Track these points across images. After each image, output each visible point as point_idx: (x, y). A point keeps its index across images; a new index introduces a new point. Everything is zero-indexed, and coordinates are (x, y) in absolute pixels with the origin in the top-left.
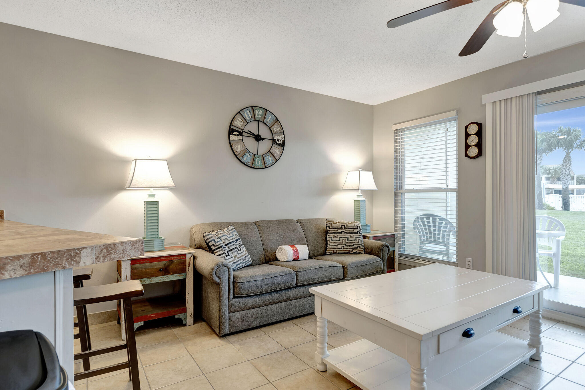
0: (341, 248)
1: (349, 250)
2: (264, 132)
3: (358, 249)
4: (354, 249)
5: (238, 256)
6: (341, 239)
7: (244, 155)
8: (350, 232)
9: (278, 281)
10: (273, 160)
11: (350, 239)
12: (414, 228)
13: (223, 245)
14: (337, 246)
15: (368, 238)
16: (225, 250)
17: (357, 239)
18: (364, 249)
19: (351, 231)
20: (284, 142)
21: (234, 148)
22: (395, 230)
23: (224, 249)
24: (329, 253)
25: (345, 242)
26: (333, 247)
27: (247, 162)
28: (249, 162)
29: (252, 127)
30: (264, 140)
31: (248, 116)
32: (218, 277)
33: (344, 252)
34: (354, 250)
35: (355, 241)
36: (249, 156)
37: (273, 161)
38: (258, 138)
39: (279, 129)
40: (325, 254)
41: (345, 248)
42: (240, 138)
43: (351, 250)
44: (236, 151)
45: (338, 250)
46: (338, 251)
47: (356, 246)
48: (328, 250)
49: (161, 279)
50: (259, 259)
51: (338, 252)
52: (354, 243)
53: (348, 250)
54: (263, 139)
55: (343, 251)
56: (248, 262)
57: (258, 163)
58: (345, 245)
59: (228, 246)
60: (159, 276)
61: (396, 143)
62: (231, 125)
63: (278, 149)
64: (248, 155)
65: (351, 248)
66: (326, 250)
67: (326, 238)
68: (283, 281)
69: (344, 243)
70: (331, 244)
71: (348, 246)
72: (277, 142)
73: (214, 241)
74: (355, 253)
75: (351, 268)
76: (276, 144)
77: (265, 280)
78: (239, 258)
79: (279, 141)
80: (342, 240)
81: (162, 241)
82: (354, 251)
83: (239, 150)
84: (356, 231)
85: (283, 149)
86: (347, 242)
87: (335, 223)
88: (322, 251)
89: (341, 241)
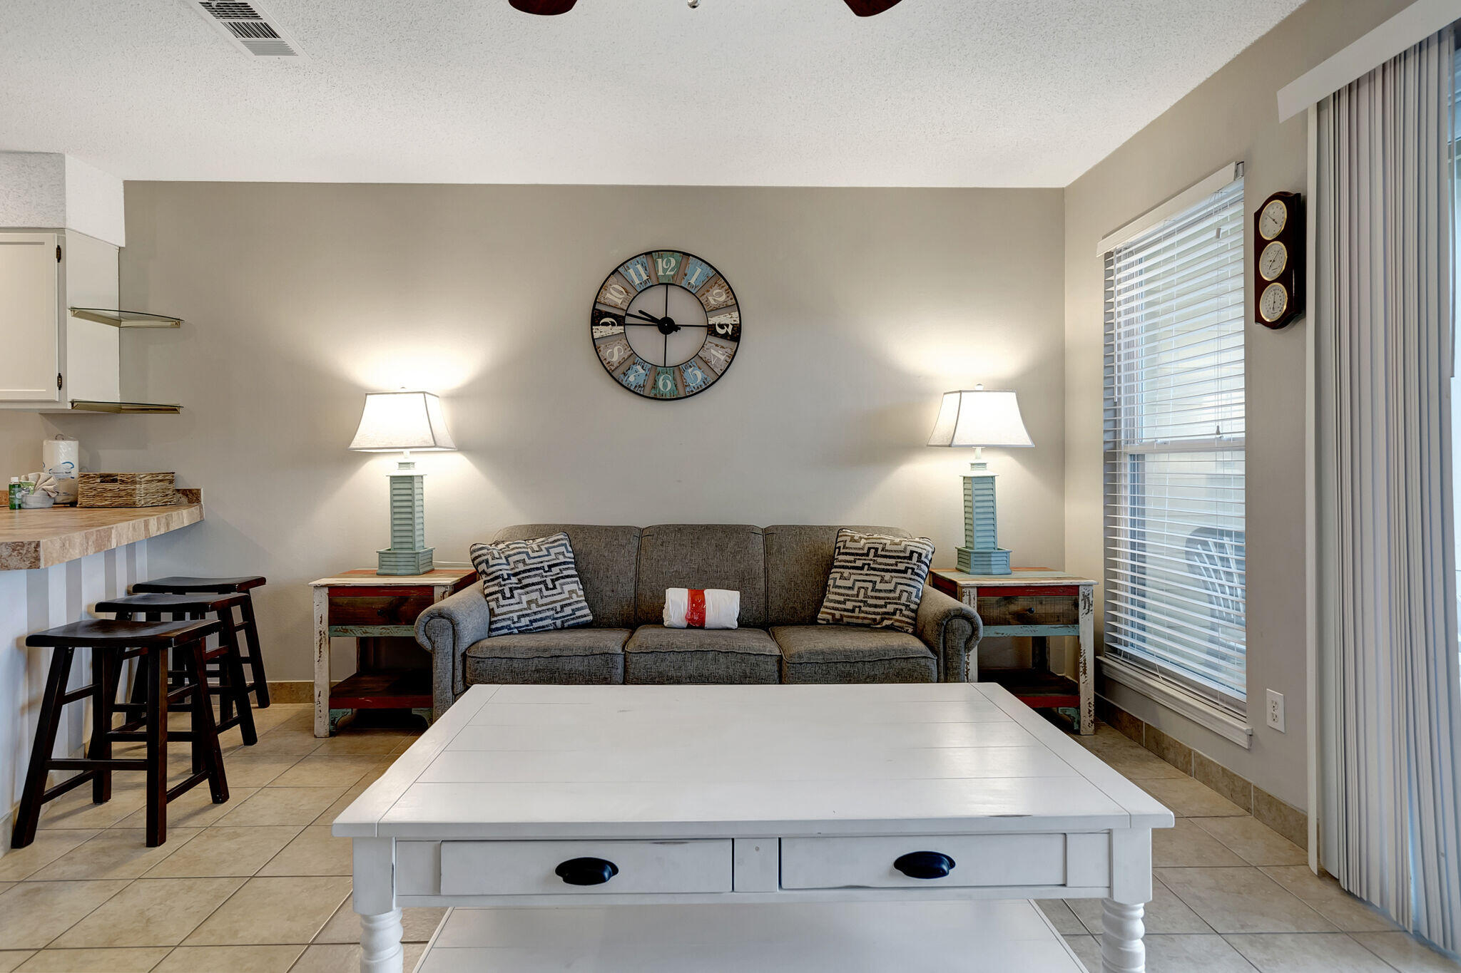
0: (854, 610)
1: (873, 616)
2: (682, 308)
3: (897, 617)
4: (887, 616)
5: (541, 602)
6: (858, 584)
7: (629, 369)
8: (886, 567)
10: (706, 377)
11: (879, 586)
13: (505, 573)
14: (844, 602)
16: (504, 585)
17: (899, 588)
18: (915, 619)
19: (888, 565)
20: (738, 329)
21: (606, 353)
23: (503, 583)
24: (824, 620)
25: (866, 596)
26: (834, 604)
27: (636, 387)
28: (642, 385)
29: (653, 304)
30: (680, 329)
31: (639, 275)
32: (429, 638)
33: (860, 621)
34: (887, 619)
35: (892, 595)
36: (641, 371)
37: (706, 379)
38: (667, 326)
39: (723, 298)
40: (812, 622)
41: (863, 612)
42: (618, 329)
43: (878, 617)
44: (609, 362)
45: (846, 613)
46: (846, 616)
47: (890, 608)
48: (823, 613)
51: (845, 620)
52: (888, 598)
53: (870, 616)
54: (677, 328)
55: (858, 618)
56: (573, 619)
57: (665, 385)
58: (865, 602)
59: (519, 577)
62: (596, 301)
63: (722, 347)
64: (639, 368)
65: (878, 614)
66: (817, 610)
67: (826, 579)
68: (581, 669)
69: (862, 596)
71: (870, 606)
72: (719, 329)
73: (487, 562)
74: (887, 628)
75: (801, 664)
76: (716, 334)
78: (543, 605)
79: (724, 328)
80: (859, 588)
81: (414, 556)
82: (885, 623)
83: (615, 359)
84: (902, 567)
85: (737, 347)
86: (870, 593)
87: (856, 541)
88: (809, 612)
89: (855, 592)
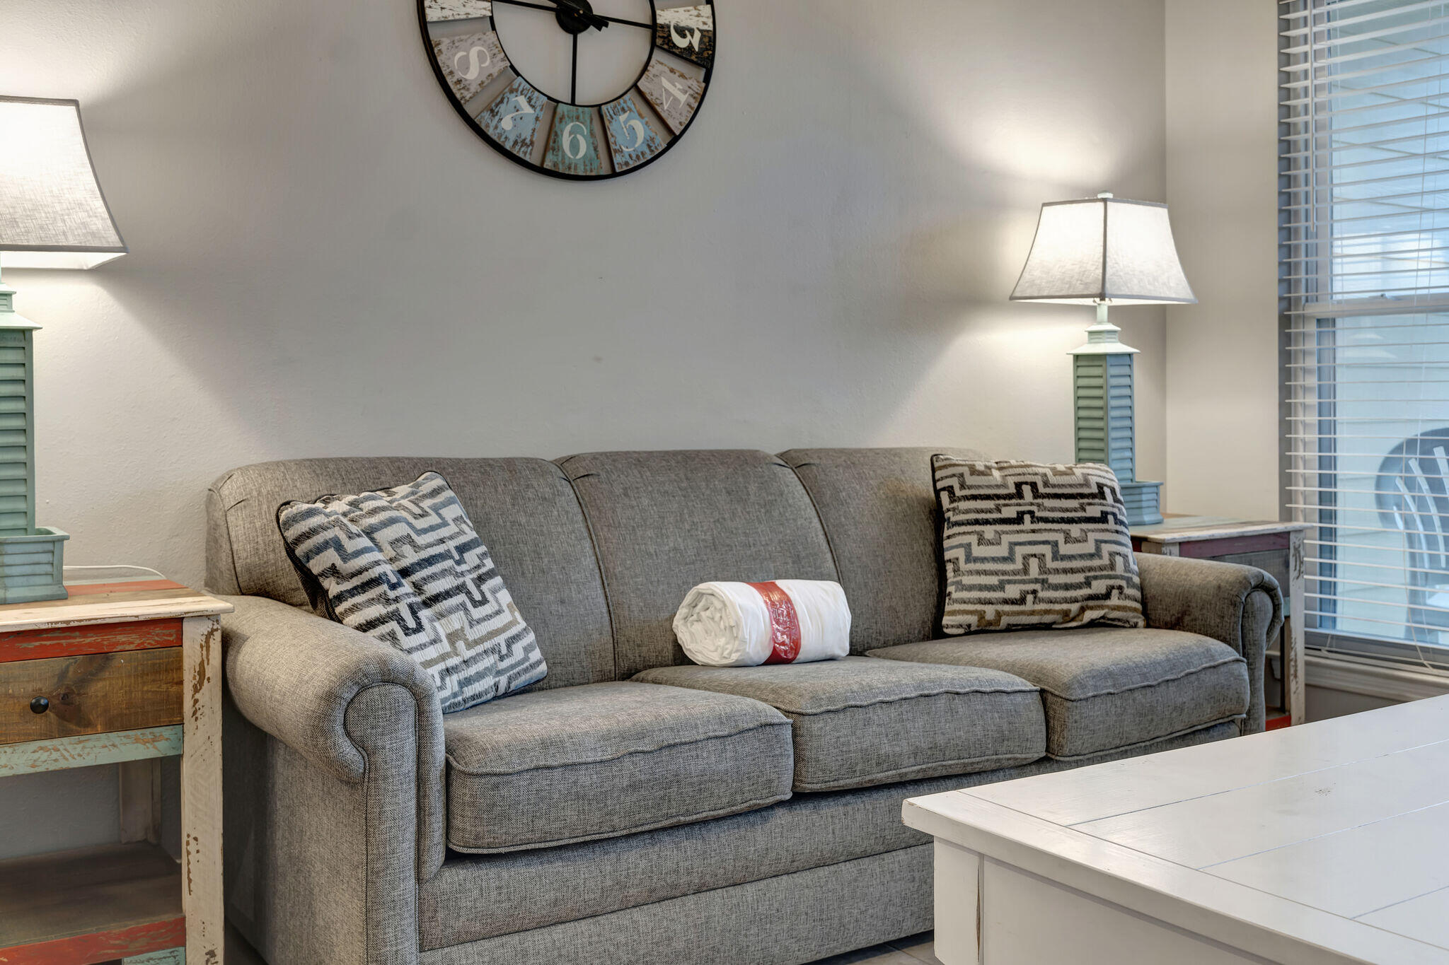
0: (1022, 601)
1: (1065, 606)
3: (1113, 601)
4: (1091, 603)
5: (472, 634)
6: (1020, 550)
7: (502, 101)
8: (1066, 515)
9: (695, 767)
10: (653, 135)
11: (1065, 549)
12: (1380, 500)
13: (388, 569)
14: (1001, 587)
15: (1158, 546)
16: (396, 600)
17: (1106, 548)
18: (1144, 601)
19: (1067, 510)
20: (710, 40)
21: (450, 59)
22: (1287, 514)
23: (392, 594)
24: (960, 626)
25: (1043, 569)
26: (975, 594)
27: (516, 143)
28: (528, 141)
30: (607, 26)
32: (359, 744)
33: (1034, 620)
34: (1092, 608)
35: (1096, 563)
36: (527, 109)
37: (652, 139)
38: (577, 15)
40: (937, 632)
41: (1042, 600)
42: (478, 8)
43: (1074, 607)
44: (459, 82)
45: (1007, 608)
46: (1008, 614)
47: (1099, 587)
48: (953, 613)
49: (44, 756)
50: (583, 656)
51: (1005, 621)
52: (1090, 569)
53: (1057, 607)
54: (601, 22)
55: (1033, 613)
56: (526, 670)
57: (575, 146)
58: (1044, 582)
59: (417, 577)
60: (28, 738)
61: (1286, 59)
63: (682, 76)
64: (522, 100)
65: (1076, 600)
66: (939, 611)
67: (939, 550)
68: (722, 767)
69: (1034, 571)
70: (967, 580)
71: (1056, 587)
72: (676, 38)
73: (339, 547)
74: (1094, 625)
75: (1087, 699)
76: (671, 49)
77: (628, 761)
78: (477, 642)
79: (684, 36)
80: (1026, 558)
81: (50, 547)
82: (1089, 615)
83: (473, 74)
84: (1094, 511)
85: (707, 79)
86: (1051, 564)
87: (981, 473)
88: (918, 613)
89: (1019, 565)
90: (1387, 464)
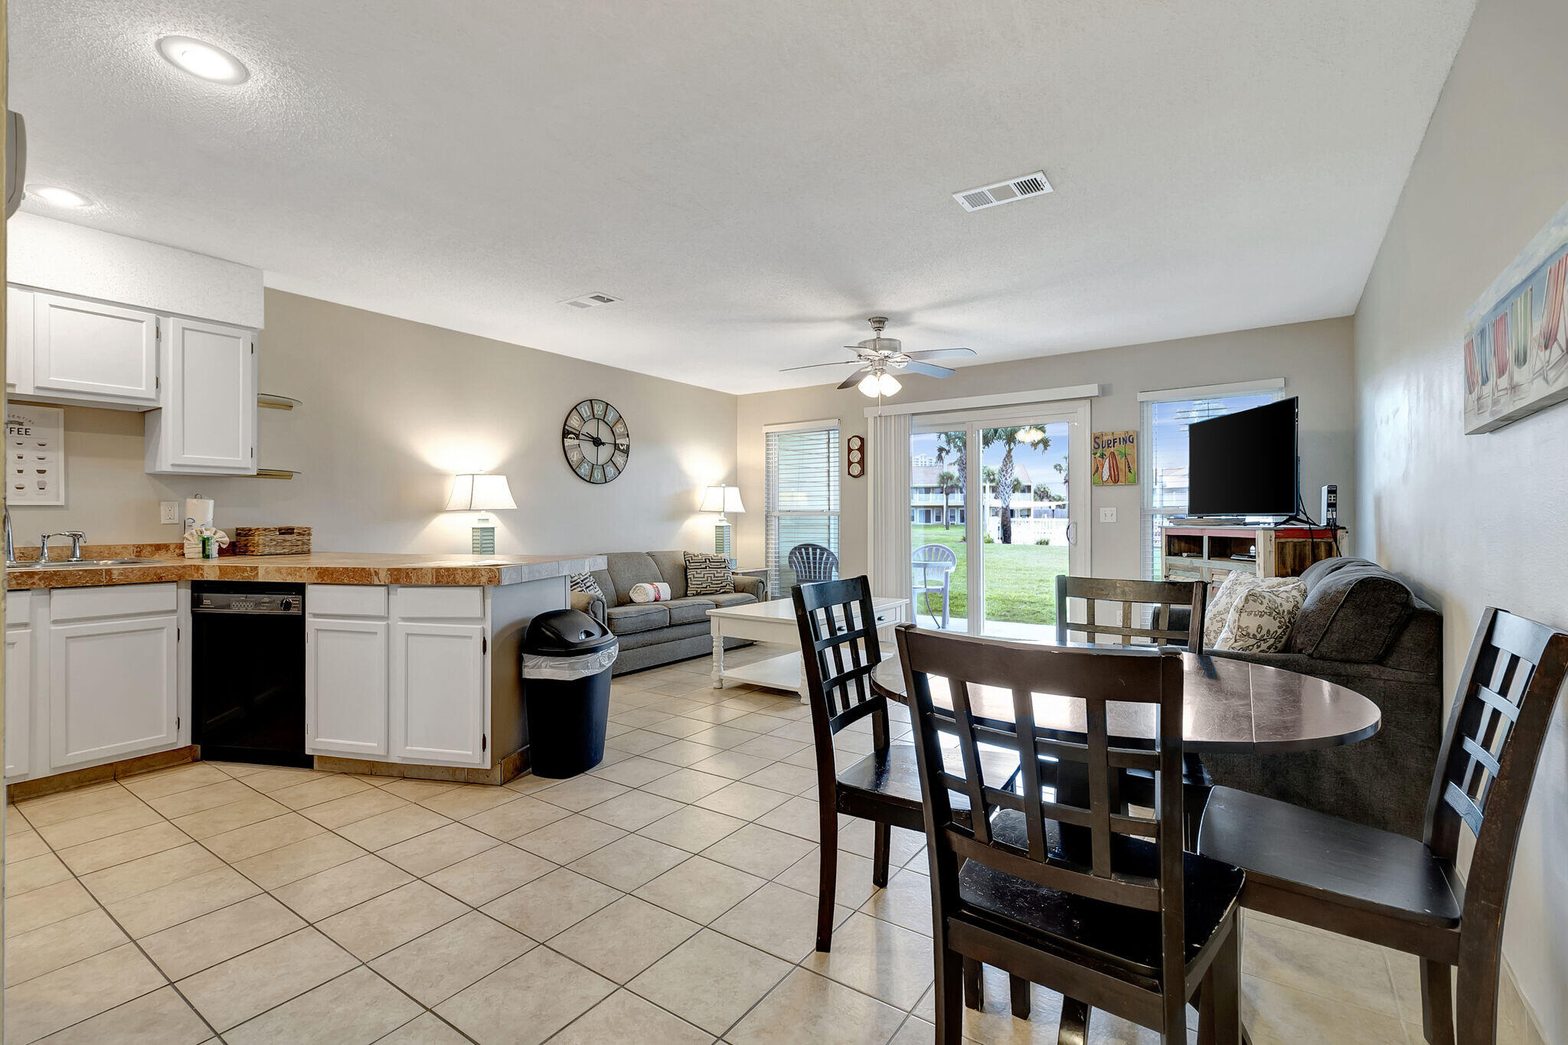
0: (706, 587)
2: (605, 435)
3: (728, 587)
6: (706, 575)
7: (581, 465)
8: (716, 567)
9: (652, 618)
11: (716, 574)
12: (790, 562)
14: (702, 584)
15: (737, 574)
17: (726, 575)
18: (734, 587)
19: (716, 565)
20: (628, 446)
21: (570, 455)
22: (767, 566)
25: (711, 579)
26: (692, 585)
27: (584, 475)
28: (587, 474)
29: (590, 428)
31: (586, 412)
35: (723, 578)
36: (587, 467)
37: (615, 472)
38: (597, 442)
39: (622, 430)
40: (686, 595)
41: (710, 587)
42: (576, 442)
44: (572, 460)
45: (703, 589)
47: (724, 584)
48: (690, 591)
50: (618, 599)
51: (703, 592)
52: (722, 580)
53: (715, 589)
54: (603, 444)
55: (709, 590)
57: (598, 475)
59: (585, 582)
61: (767, 450)
62: (565, 424)
63: (622, 456)
64: (586, 465)
65: (718, 587)
66: (687, 590)
67: (686, 576)
68: (657, 618)
69: (709, 581)
70: (693, 583)
71: (714, 583)
72: (621, 447)
74: (723, 593)
76: (619, 450)
77: (640, 617)
80: (707, 577)
82: (722, 591)
83: (575, 458)
84: (723, 566)
85: (627, 457)
86: (713, 579)
87: (696, 556)
88: (682, 592)
89: (705, 579)
90: (791, 553)
